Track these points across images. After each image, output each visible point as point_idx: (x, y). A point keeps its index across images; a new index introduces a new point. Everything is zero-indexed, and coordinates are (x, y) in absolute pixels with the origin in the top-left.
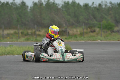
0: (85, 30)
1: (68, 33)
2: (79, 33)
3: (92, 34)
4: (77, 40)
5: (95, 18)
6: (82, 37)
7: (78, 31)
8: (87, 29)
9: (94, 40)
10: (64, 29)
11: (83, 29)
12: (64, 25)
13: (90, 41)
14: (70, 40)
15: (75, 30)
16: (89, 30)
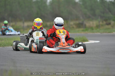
0: (101, 23)
1: (85, 25)
2: (95, 25)
3: (107, 26)
4: (93, 32)
5: (110, 11)
6: (98, 30)
7: (94, 23)
8: (103, 22)
9: (109, 33)
10: (81, 22)
11: (99, 22)
12: (81, 18)
13: (106, 33)
14: (86, 32)
15: (91, 23)
16: (105, 23)
